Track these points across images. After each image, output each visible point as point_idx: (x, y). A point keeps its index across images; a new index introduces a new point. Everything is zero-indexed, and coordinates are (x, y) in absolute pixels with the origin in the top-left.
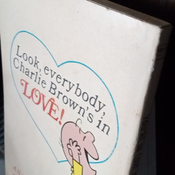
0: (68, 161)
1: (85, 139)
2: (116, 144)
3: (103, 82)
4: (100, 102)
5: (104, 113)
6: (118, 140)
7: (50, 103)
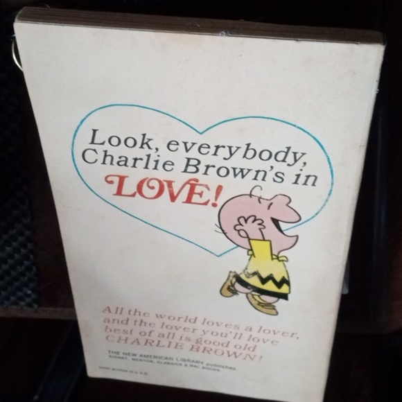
0: (238, 246)
1: (271, 206)
2: (331, 190)
3: (299, 128)
4: (295, 154)
5: (305, 164)
6: (334, 185)
7: (188, 187)
